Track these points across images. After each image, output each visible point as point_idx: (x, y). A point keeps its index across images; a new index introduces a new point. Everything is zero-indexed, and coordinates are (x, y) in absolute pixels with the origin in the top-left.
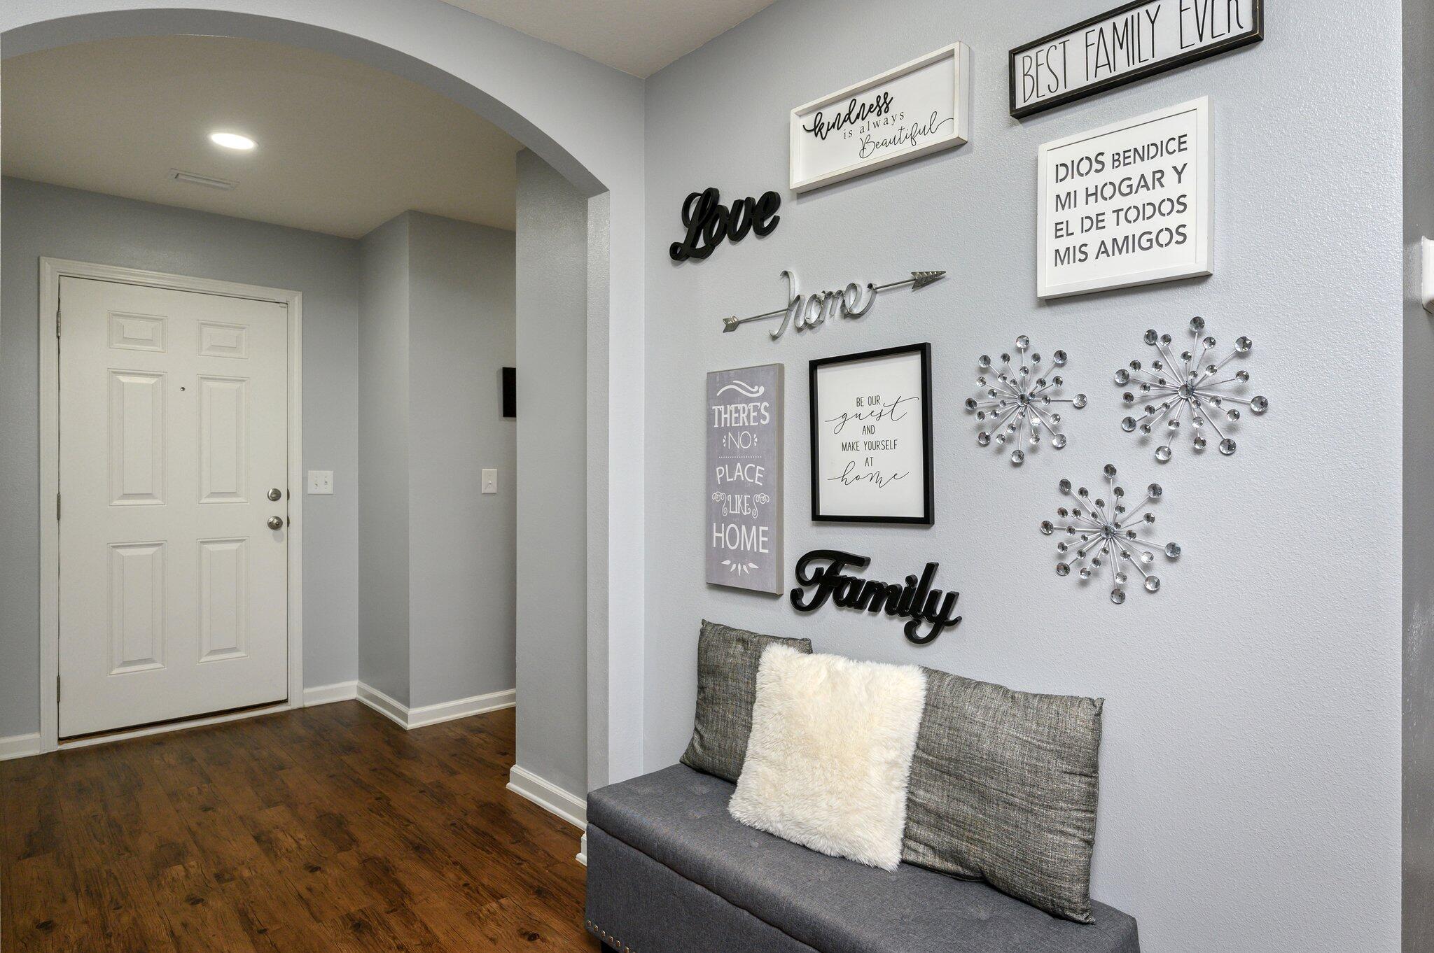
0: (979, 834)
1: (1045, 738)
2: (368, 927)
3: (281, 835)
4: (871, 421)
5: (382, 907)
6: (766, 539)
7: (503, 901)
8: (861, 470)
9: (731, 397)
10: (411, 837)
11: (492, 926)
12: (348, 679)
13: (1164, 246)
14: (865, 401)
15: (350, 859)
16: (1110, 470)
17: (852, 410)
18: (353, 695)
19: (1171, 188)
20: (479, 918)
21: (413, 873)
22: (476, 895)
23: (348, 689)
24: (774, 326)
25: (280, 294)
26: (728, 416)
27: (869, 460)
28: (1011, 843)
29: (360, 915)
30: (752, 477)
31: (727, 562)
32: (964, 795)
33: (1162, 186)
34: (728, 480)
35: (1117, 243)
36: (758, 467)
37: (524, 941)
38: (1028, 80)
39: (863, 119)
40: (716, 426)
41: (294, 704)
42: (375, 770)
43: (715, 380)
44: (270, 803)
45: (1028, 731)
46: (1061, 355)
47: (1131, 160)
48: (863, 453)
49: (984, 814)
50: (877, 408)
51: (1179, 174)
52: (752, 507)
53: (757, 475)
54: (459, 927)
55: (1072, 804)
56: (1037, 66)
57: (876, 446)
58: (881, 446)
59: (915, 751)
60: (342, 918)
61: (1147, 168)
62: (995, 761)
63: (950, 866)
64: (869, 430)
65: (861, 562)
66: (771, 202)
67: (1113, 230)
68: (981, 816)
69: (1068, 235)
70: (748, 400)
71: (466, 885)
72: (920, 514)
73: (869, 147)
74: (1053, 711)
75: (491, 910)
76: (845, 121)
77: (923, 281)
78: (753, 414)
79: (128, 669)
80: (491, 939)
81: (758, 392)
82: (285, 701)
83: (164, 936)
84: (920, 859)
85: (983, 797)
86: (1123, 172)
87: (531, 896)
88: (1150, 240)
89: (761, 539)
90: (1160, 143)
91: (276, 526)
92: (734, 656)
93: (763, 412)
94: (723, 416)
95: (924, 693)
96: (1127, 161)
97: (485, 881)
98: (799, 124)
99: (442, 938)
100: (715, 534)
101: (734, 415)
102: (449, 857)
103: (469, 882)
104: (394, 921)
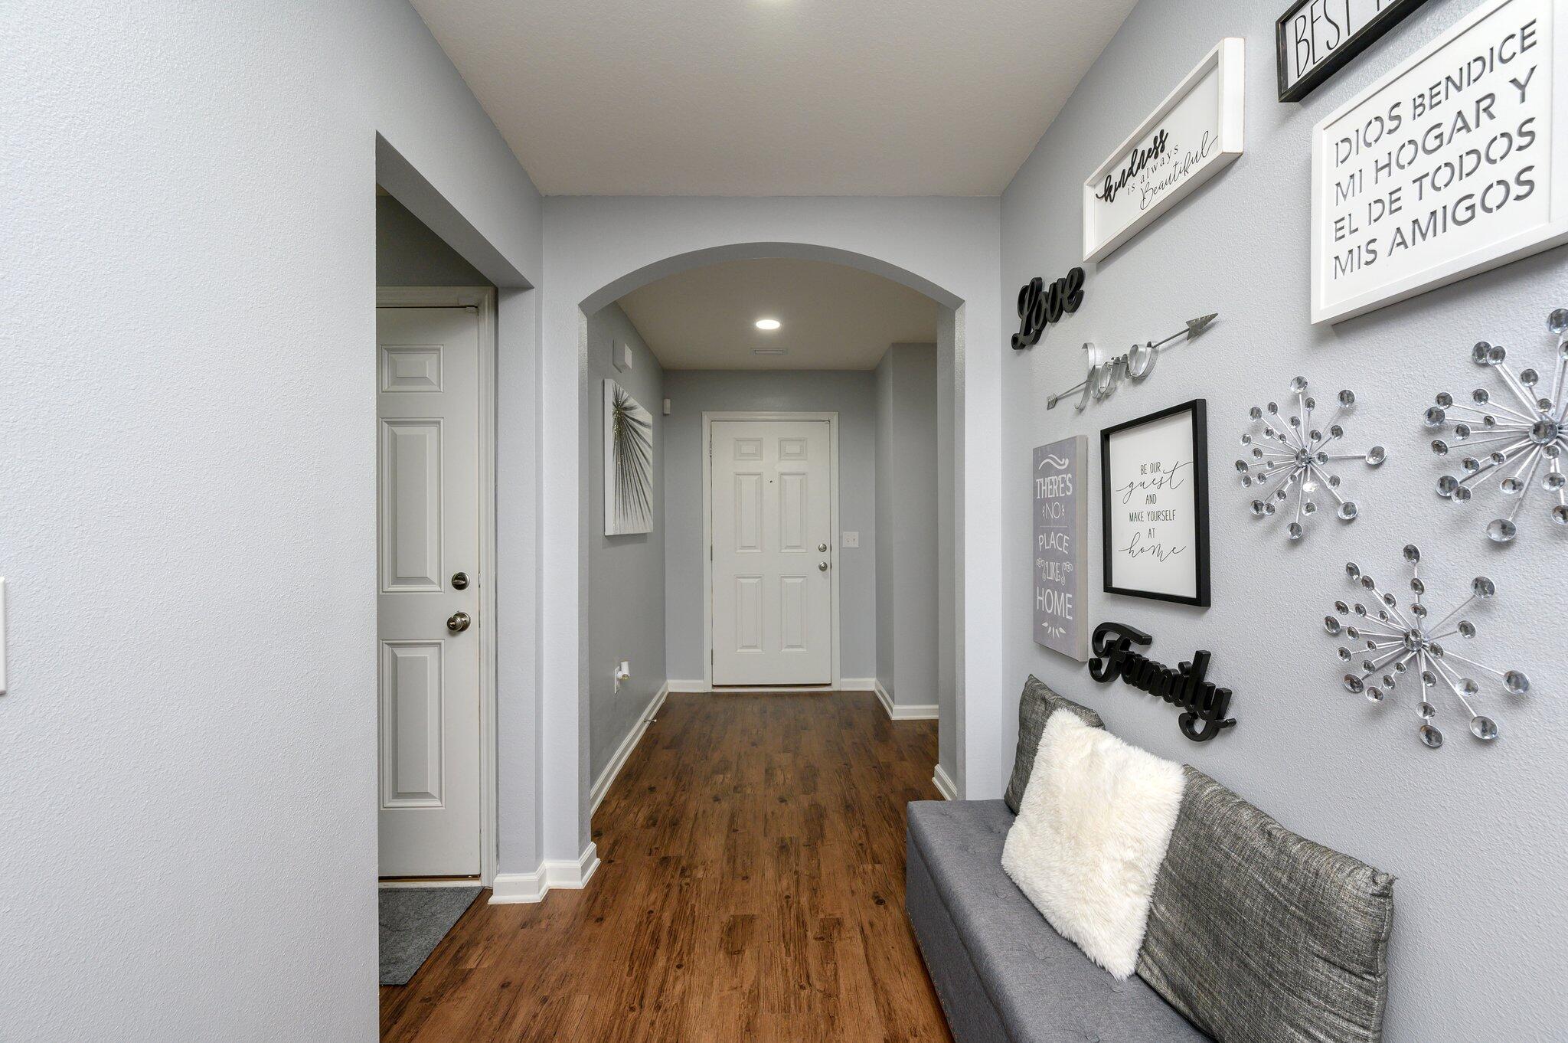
0: (1210, 985)
1: (1295, 900)
2: (788, 851)
3: (779, 772)
4: (1152, 490)
5: (803, 840)
6: (1070, 606)
7: (877, 866)
8: (1145, 542)
9: (1048, 470)
10: (848, 798)
11: (859, 881)
12: (870, 677)
13: (1495, 209)
14: (1148, 468)
15: (805, 801)
16: (1411, 553)
17: (1138, 478)
18: (872, 688)
19: (1509, 113)
20: (854, 872)
21: (836, 823)
22: (863, 855)
23: (869, 683)
24: (1078, 399)
25: (825, 416)
26: (1045, 488)
27: (1152, 530)
28: (1242, 1013)
29: (788, 841)
30: (1061, 546)
31: (1045, 624)
32: (1200, 931)
33: (1492, 117)
34: (1046, 548)
35: (1419, 226)
36: (1065, 537)
37: (872, 902)
38: (1303, 46)
39: (1143, 168)
40: (1039, 497)
41: (835, 688)
42: (829, 741)
43: (1040, 453)
44: (786, 750)
45: (1277, 883)
46: (1346, 397)
47: (1442, 96)
48: (1146, 524)
49: (1217, 963)
50: (1158, 476)
51: (1522, 87)
52: (1062, 576)
53: (1065, 544)
54: (838, 873)
55: (1326, 1002)
56: (1313, 22)
57: (1156, 516)
58: (1162, 517)
59: (1164, 860)
60: (778, 839)
61: (1465, 101)
62: (1232, 905)
63: (1181, 1005)
64: (1151, 499)
65: (1146, 641)
66: (1077, 277)
67: (1414, 207)
68: (1214, 963)
69: (1351, 232)
70: (1058, 472)
71: (861, 845)
72: (1193, 594)
73: (1148, 195)
74: (1312, 869)
75: (866, 870)
76: (1128, 176)
77: (1198, 329)
78: (1062, 486)
79: (746, 650)
80: (853, 892)
81: (1064, 464)
82: (830, 685)
83: (692, 816)
84: (1153, 982)
85: (1218, 943)
86: (1430, 117)
87: (898, 871)
88: (1472, 207)
89: (1068, 606)
90: (1489, 52)
91: (823, 568)
92: (1037, 713)
93: (1068, 484)
94: (1043, 488)
95: (1180, 797)
96: (1435, 100)
97: (875, 846)
98: (1090, 194)
99: (824, 877)
100: (1039, 598)
101: (1050, 487)
102: (863, 820)
103: (864, 844)
104: (804, 852)
